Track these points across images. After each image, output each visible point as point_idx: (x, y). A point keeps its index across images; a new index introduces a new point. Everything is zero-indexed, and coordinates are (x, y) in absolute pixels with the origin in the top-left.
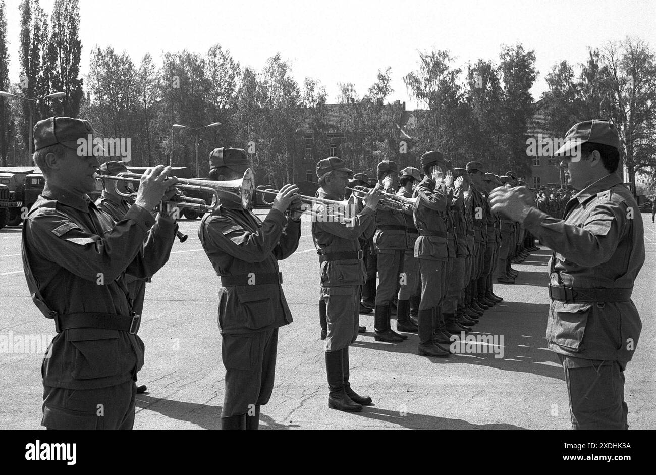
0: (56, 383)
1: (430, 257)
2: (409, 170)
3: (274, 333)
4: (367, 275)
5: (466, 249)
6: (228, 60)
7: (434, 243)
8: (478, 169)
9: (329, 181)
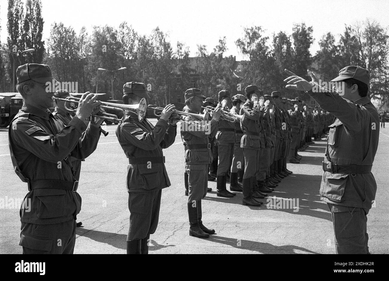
0: (28, 220)
1: (250, 147)
2: (238, 97)
3: (159, 192)
4: (213, 158)
5: (271, 143)
6: (132, 31)
7: (252, 139)
8: (278, 96)
9: (192, 102)
